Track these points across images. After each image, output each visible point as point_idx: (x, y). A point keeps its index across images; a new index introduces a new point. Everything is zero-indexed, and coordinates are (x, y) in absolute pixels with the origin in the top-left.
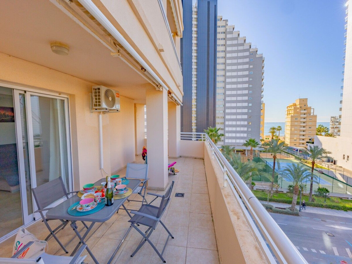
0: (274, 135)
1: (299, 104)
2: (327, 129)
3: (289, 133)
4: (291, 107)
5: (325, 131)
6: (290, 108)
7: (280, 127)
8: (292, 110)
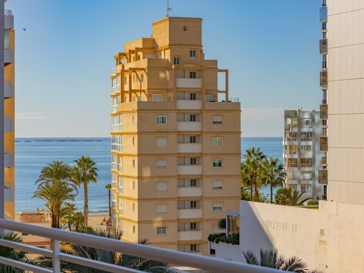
0: (63, 206)
1: (167, 42)
2: (277, 168)
3: (135, 194)
4: (137, 58)
5: (272, 178)
6: (133, 65)
7: (86, 162)
8: (139, 73)
